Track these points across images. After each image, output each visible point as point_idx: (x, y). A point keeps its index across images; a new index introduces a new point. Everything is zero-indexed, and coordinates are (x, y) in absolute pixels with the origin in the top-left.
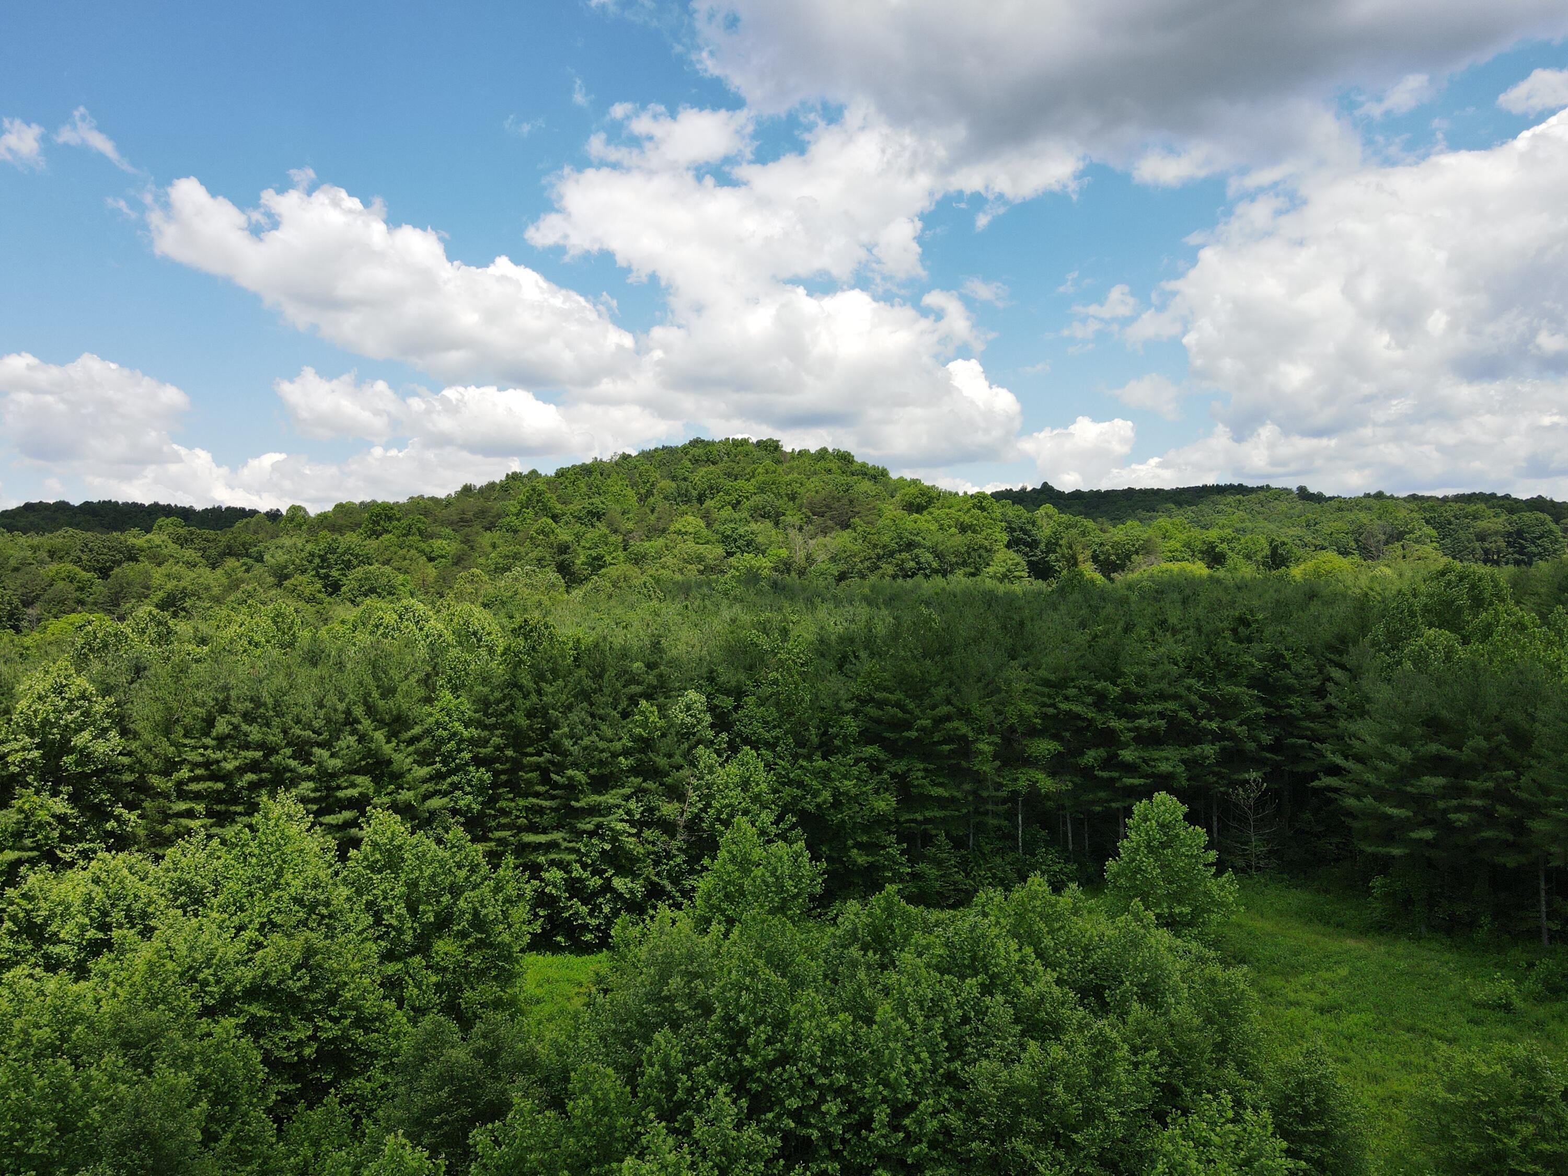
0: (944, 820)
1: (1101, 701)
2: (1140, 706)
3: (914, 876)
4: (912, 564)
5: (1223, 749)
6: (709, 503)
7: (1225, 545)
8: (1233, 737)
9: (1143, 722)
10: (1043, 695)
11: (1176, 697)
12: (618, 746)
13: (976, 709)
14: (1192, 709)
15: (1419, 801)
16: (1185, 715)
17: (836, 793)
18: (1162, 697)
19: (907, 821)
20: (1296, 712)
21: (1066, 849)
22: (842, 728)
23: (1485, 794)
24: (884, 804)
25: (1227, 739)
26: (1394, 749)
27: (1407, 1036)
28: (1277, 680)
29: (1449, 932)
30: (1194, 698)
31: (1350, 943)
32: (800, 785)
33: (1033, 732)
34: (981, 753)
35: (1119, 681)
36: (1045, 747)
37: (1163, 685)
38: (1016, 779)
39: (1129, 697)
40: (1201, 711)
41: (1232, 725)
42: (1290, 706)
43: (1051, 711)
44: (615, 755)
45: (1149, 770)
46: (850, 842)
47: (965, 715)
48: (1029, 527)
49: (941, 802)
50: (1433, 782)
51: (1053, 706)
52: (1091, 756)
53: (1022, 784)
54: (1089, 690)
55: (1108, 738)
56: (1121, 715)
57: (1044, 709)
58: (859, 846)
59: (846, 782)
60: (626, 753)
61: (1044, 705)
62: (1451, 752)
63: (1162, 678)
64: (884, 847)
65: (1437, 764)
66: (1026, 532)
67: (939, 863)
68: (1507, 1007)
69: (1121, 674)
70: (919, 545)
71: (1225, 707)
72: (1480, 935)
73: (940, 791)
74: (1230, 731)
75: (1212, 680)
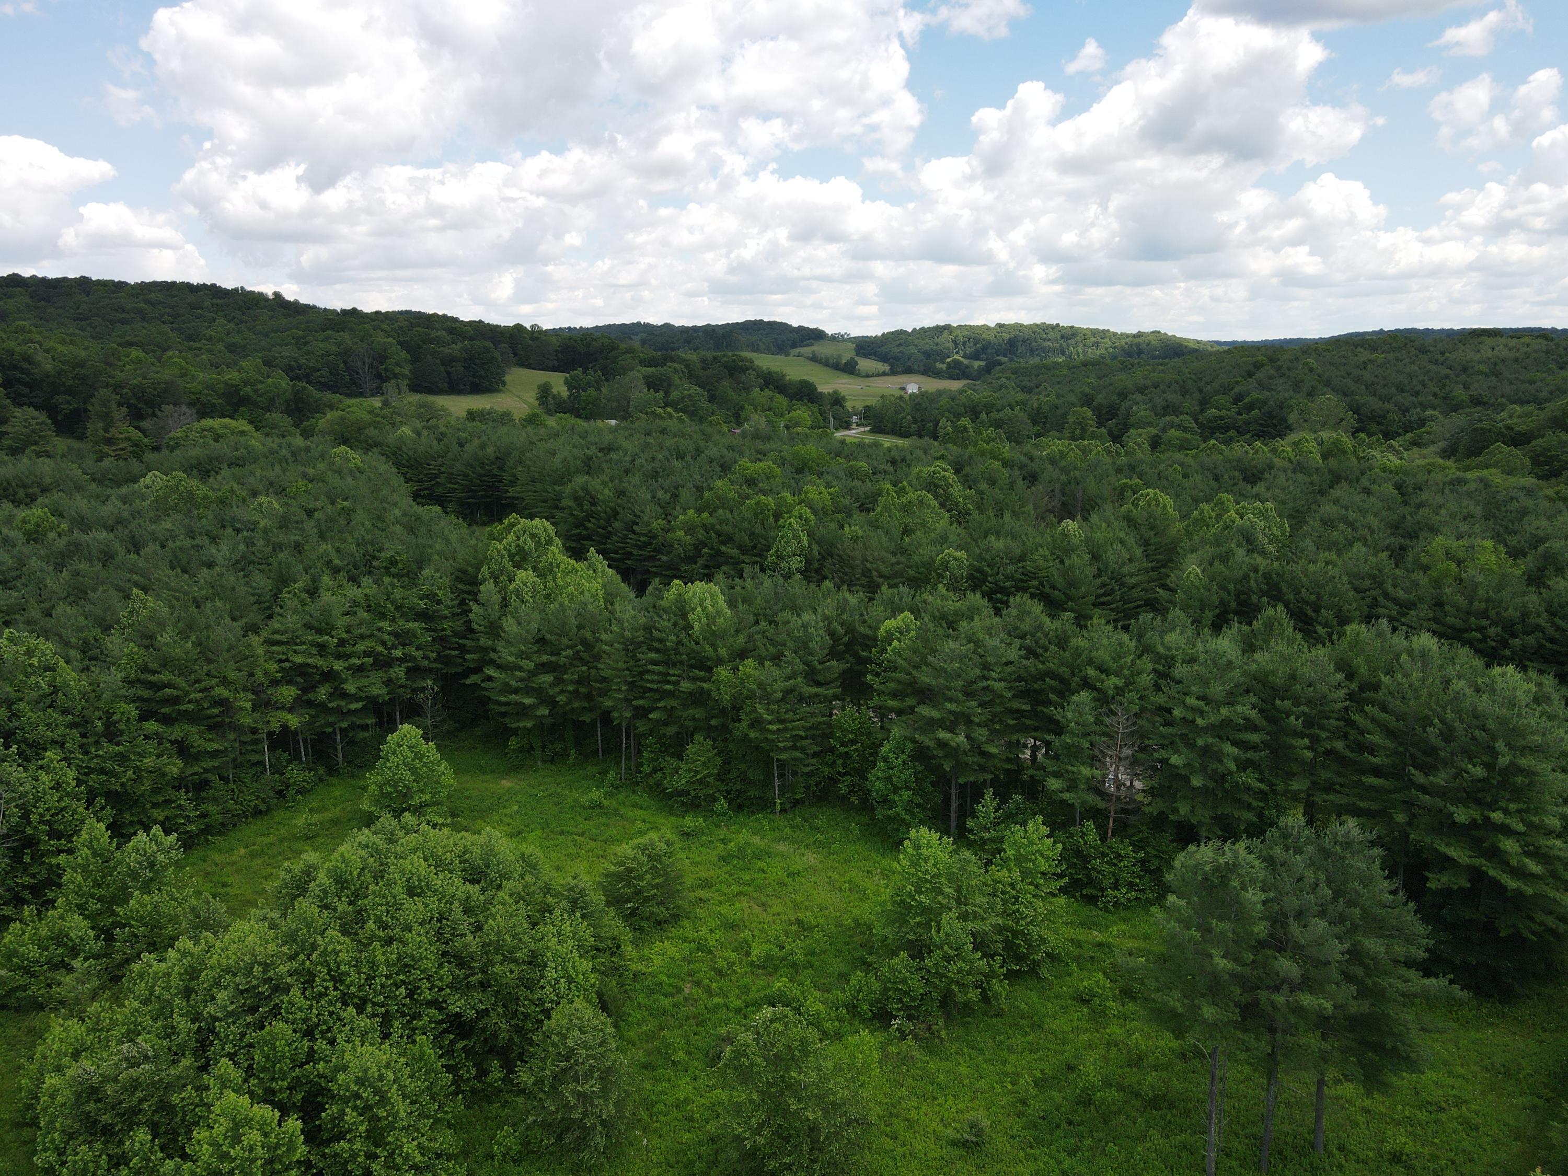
0: (218, 767)
1: (322, 649)
2: (348, 649)
3: (203, 815)
5: (408, 669)
8: (413, 659)
9: (355, 661)
10: (278, 653)
11: (371, 636)
13: (232, 675)
14: (384, 643)
15: (539, 692)
16: (380, 649)
17: (137, 770)
18: (362, 637)
19: (192, 774)
20: (448, 632)
21: (301, 762)
22: (123, 713)
23: (572, 682)
24: (174, 767)
25: (408, 661)
26: (524, 663)
28: (434, 612)
29: (552, 761)
30: (386, 637)
31: (506, 783)
32: (103, 771)
33: (275, 683)
34: (241, 708)
35: (333, 633)
36: (288, 693)
37: (363, 630)
38: (268, 722)
39: (342, 643)
40: (389, 644)
41: (412, 651)
42: (444, 630)
43: (287, 665)
45: (364, 695)
46: (148, 806)
47: (224, 681)
49: (215, 754)
50: (547, 678)
51: (287, 660)
52: (322, 693)
53: (275, 726)
54: (313, 644)
55: (329, 676)
56: (338, 657)
57: (283, 665)
58: (155, 805)
59: (145, 761)
61: (280, 661)
62: (553, 659)
63: (361, 624)
65: (544, 667)
67: (215, 800)
68: (600, 806)
69: (333, 628)
71: (403, 638)
72: (571, 760)
73: (216, 746)
74: (411, 656)
75: (393, 620)
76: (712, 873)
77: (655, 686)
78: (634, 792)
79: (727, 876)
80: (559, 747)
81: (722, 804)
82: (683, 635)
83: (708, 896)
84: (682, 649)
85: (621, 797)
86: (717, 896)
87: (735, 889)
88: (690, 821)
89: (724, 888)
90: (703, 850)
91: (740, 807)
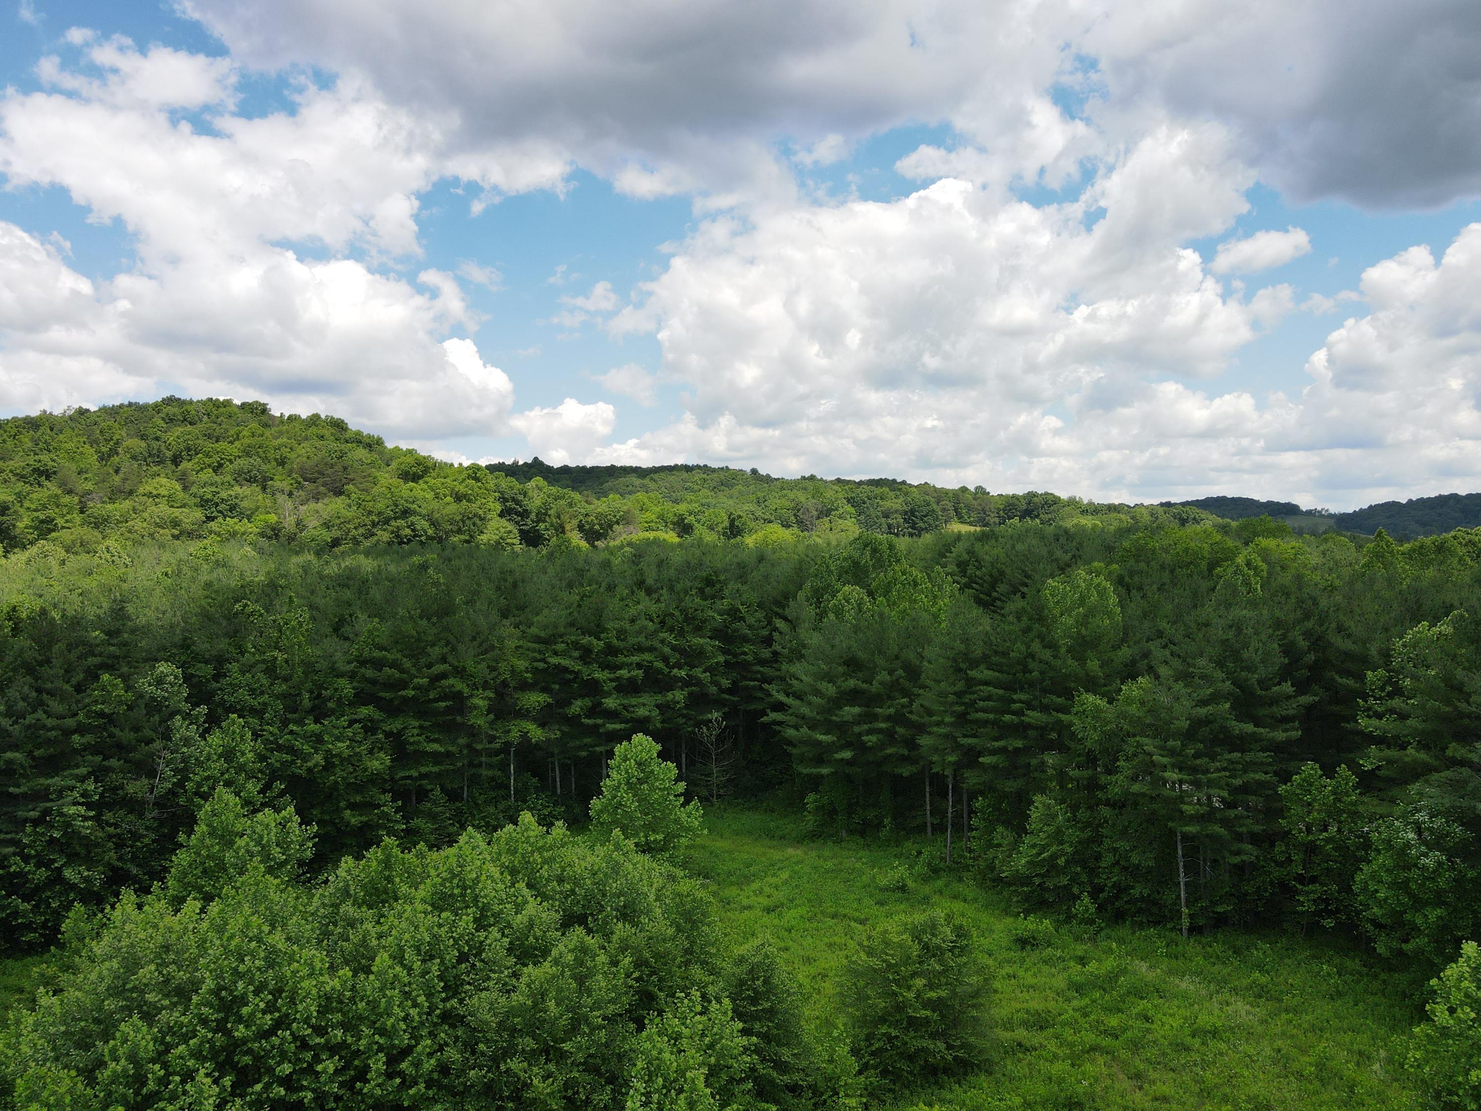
0: (439, 775)
1: (586, 655)
2: (621, 659)
3: (409, 831)
4: (408, 531)
5: (691, 694)
6: (185, 465)
7: (692, 518)
8: (699, 682)
9: (624, 673)
10: (534, 651)
11: (651, 649)
12: (70, 722)
13: (471, 666)
14: (665, 660)
15: (841, 728)
16: (659, 665)
17: (328, 756)
18: (640, 649)
19: (403, 778)
20: (749, 658)
21: (554, 793)
22: (336, 690)
23: (888, 718)
24: (379, 763)
25: (693, 685)
26: (823, 686)
27: (831, 922)
28: (734, 631)
29: (862, 834)
30: (667, 650)
31: (790, 851)
32: (290, 750)
33: (524, 686)
34: (476, 707)
35: (602, 636)
36: (535, 699)
37: (641, 639)
38: (509, 731)
39: (611, 650)
40: (672, 661)
41: (698, 672)
42: (745, 653)
43: (541, 665)
44: (68, 733)
45: (629, 716)
46: (343, 804)
47: (460, 672)
48: (521, 497)
49: (437, 758)
50: (851, 711)
51: (543, 660)
52: (577, 707)
53: (514, 735)
54: (576, 645)
55: (593, 688)
56: (605, 666)
57: (535, 664)
58: (352, 806)
59: (340, 744)
60: (80, 729)
61: (535, 660)
62: (865, 686)
63: (639, 632)
64: (378, 806)
65: (854, 696)
66: (518, 502)
67: (433, 817)
68: (903, 888)
69: (605, 630)
70: (415, 513)
71: (692, 657)
72: (884, 833)
73: (435, 747)
74: (696, 678)
75: (681, 633)
76: (1051, 1005)
77: (991, 716)
78: (960, 880)
79: (1077, 1015)
80: (871, 814)
81: (1085, 904)
82: (1036, 646)
83: (1035, 1042)
84: (1032, 665)
85: (940, 883)
86: (1052, 1046)
87: (1090, 1038)
88: (1031, 924)
89: (1068, 1034)
90: (1045, 969)
91: (1119, 917)
